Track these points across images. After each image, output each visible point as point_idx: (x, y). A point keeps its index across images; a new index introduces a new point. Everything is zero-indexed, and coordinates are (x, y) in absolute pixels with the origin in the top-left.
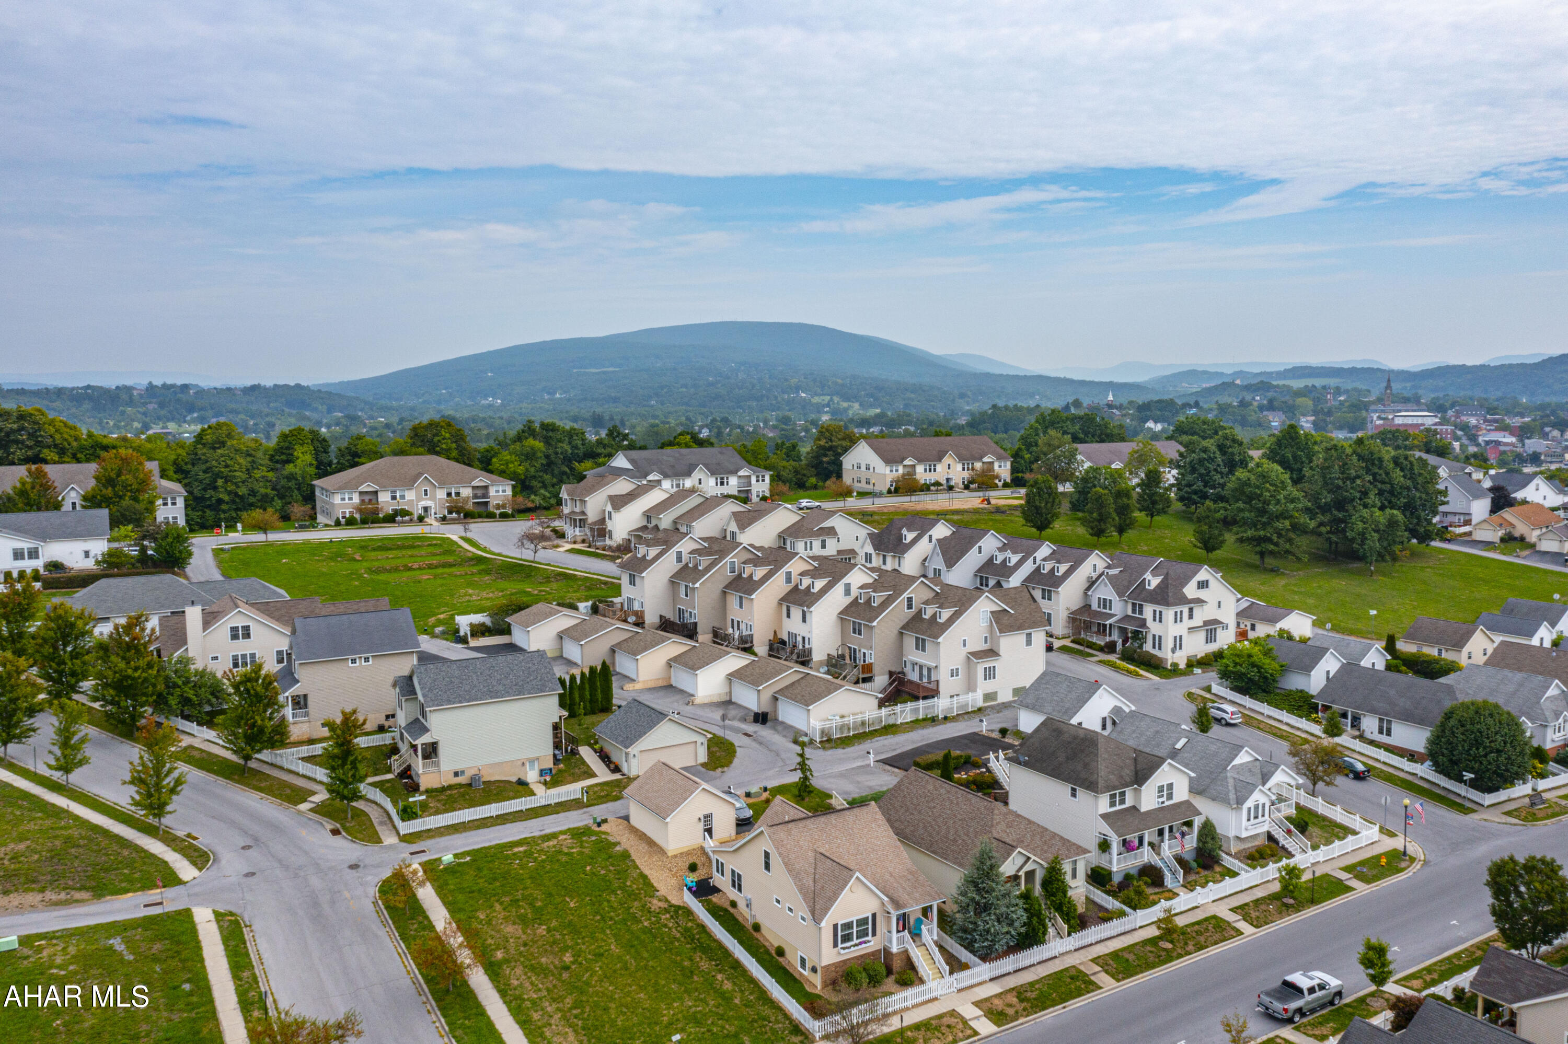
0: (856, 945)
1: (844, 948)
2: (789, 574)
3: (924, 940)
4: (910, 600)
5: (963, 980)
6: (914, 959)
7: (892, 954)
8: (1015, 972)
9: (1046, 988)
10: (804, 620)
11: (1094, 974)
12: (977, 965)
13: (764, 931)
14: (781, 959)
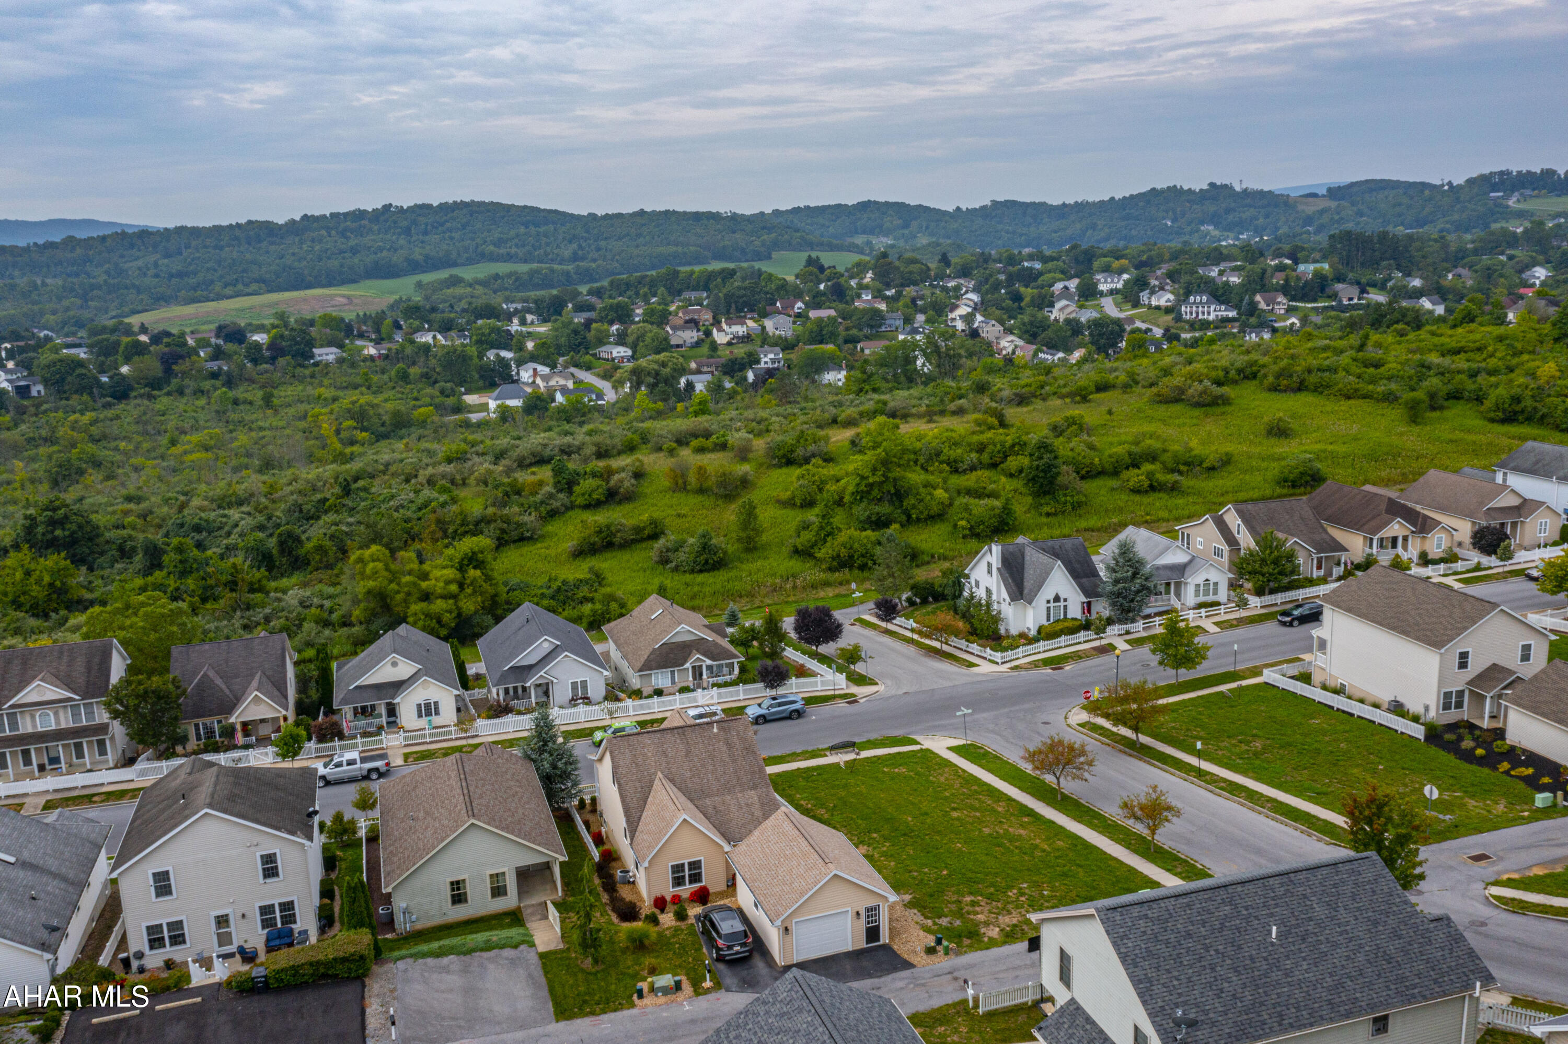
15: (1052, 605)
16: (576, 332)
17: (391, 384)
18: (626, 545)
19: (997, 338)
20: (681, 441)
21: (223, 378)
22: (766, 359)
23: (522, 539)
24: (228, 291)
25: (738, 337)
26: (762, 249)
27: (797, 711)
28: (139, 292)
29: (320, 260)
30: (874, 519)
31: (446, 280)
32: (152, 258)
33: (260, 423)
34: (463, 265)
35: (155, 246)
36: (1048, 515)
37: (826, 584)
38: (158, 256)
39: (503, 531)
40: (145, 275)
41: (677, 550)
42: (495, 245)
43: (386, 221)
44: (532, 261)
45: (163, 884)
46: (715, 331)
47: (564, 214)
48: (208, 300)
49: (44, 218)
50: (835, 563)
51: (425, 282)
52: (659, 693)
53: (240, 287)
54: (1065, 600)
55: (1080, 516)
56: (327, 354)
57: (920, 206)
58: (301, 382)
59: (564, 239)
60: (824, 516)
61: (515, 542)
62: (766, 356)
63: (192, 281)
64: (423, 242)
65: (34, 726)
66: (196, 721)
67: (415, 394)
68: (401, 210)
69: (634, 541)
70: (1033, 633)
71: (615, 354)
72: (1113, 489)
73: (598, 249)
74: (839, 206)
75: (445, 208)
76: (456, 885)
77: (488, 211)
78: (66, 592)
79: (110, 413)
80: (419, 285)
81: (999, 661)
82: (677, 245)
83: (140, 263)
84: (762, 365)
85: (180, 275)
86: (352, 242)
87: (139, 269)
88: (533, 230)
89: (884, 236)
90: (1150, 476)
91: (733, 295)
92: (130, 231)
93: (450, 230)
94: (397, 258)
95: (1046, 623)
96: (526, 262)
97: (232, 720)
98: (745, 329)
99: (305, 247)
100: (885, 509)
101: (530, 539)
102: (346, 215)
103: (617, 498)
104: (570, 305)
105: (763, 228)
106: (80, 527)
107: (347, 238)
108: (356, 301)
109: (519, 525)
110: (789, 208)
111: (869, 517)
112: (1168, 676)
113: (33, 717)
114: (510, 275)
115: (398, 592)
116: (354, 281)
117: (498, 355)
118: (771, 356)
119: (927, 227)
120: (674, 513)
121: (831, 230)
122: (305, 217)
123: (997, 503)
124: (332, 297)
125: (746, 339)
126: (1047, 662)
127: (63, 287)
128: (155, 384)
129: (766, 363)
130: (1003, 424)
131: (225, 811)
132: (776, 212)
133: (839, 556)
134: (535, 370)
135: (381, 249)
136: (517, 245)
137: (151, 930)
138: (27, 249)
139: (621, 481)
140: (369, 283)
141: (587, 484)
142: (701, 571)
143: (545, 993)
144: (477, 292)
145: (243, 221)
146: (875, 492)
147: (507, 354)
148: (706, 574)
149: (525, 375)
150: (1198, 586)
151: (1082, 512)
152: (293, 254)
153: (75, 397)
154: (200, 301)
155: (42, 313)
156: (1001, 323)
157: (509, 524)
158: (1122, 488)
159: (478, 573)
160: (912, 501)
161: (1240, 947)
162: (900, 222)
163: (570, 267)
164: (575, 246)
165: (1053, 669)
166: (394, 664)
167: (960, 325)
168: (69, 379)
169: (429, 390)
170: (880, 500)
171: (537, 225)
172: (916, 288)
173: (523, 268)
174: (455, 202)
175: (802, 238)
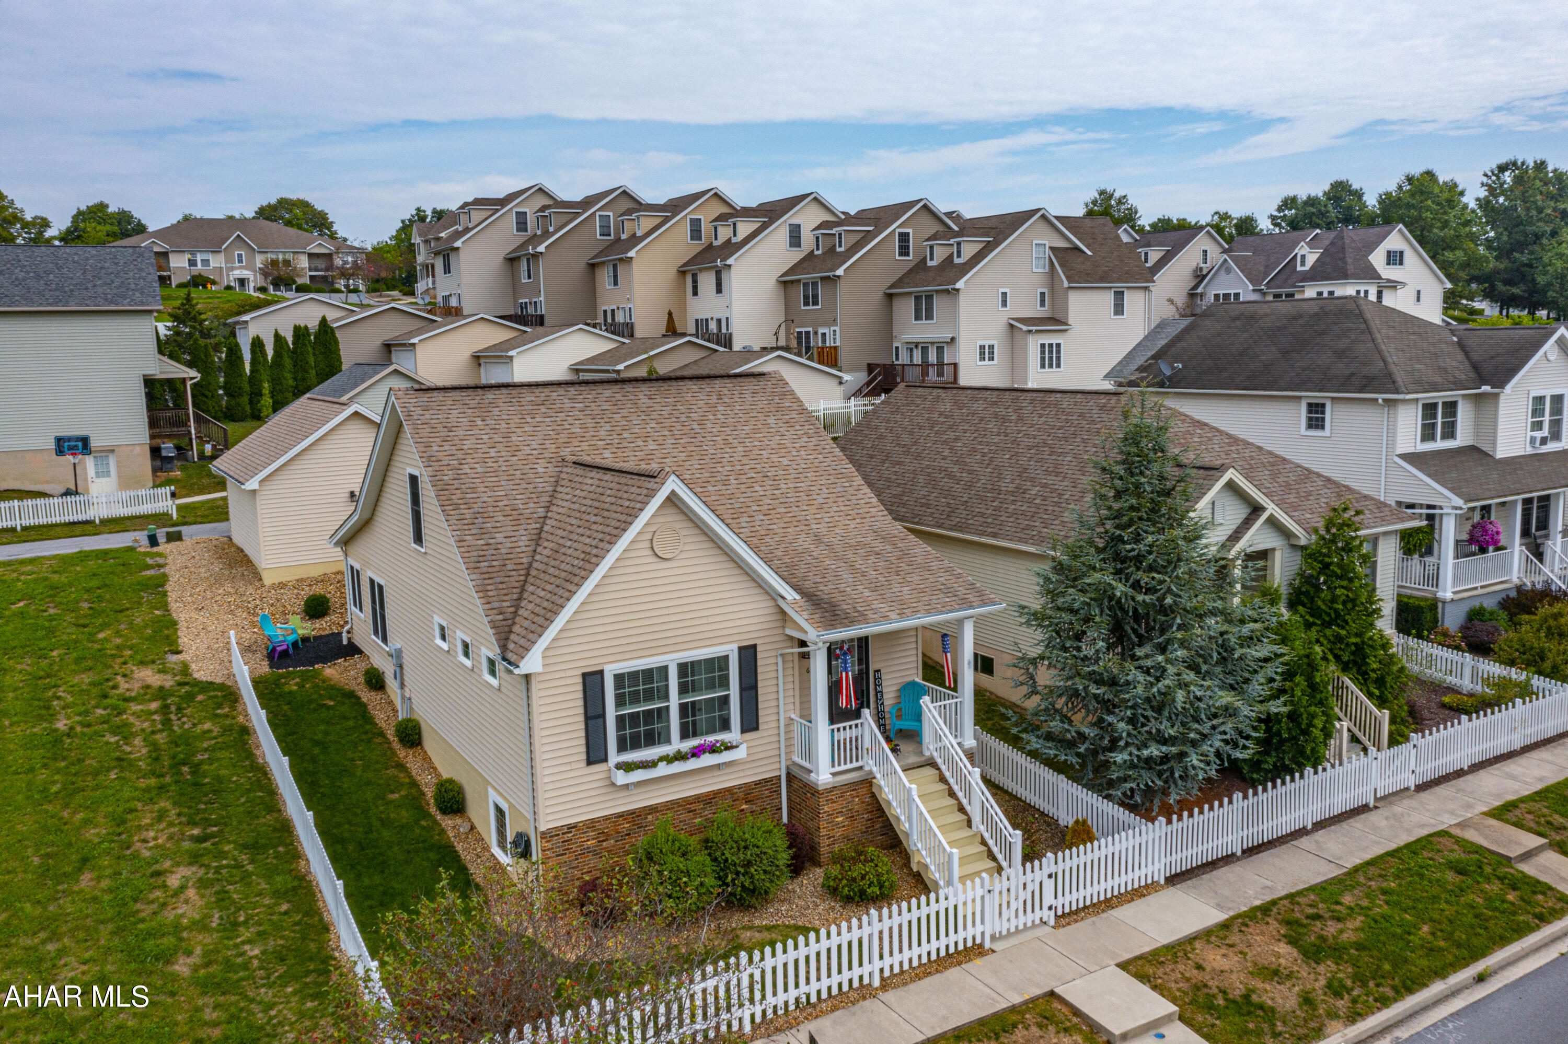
0: (680, 757)
1: (627, 767)
2: (696, 225)
3: (930, 748)
4: (904, 237)
5: (1077, 878)
6: (897, 811)
7: (812, 790)
8: (1251, 851)
9: (1381, 908)
10: (719, 290)
11: (1527, 856)
12: (1116, 828)
13: (429, 744)
14: (447, 822)
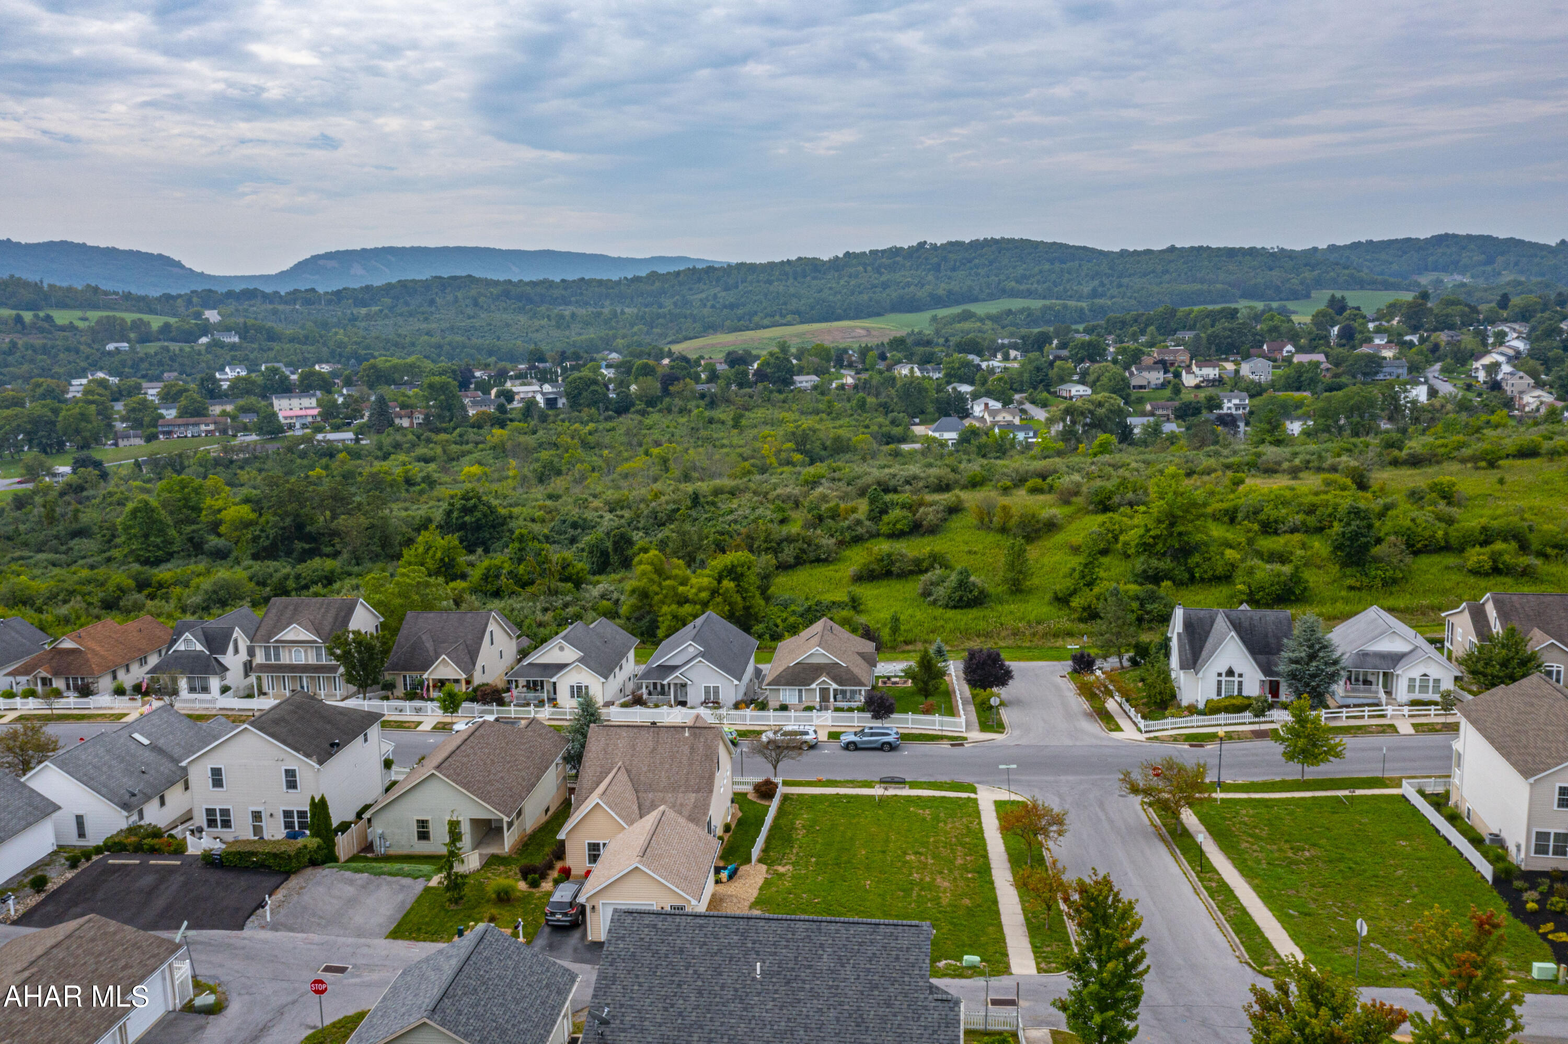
15: (1224, 678)
16: (1038, 369)
17: (849, 412)
18: (903, 575)
19: (1521, 392)
20: (1020, 481)
21: (707, 399)
22: (1230, 405)
23: (818, 560)
24: (766, 322)
25: (1208, 381)
26: (1300, 288)
27: (889, 743)
28: (695, 322)
29: (853, 293)
30: (1150, 573)
31: (959, 315)
32: (712, 292)
33: (725, 441)
34: (984, 300)
35: (718, 280)
36: (1351, 588)
37: (1070, 634)
38: (718, 289)
39: (803, 551)
40: (705, 306)
41: (938, 585)
42: (1017, 282)
43: (919, 257)
44: (1051, 297)
45: (217, 778)
46: (1184, 373)
47: (1093, 250)
48: (748, 329)
49: (648, 256)
50: (1085, 614)
51: (940, 316)
52: (784, 708)
53: (777, 318)
54: (1240, 675)
55: (1391, 593)
56: (805, 381)
57: (1512, 239)
58: (774, 406)
59: (1087, 275)
60: (1086, 565)
61: (812, 562)
62: (1230, 401)
63: (740, 312)
64: (950, 278)
65: (291, 659)
66: (404, 673)
67: (867, 422)
68: (934, 247)
69: (911, 572)
70: (1201, 706)
71: (1073, 393)
72: (1447, 568)
73: (1120, 286)
74: (1408, 240)
75: (976, 245)
76: (423, 824)
77: (1016, 248)
78: (453, 566)
79: (609, 425)
80: (934, 319)
81: (1143, 729)
82: (1202, 283)
83: (703, 295)
84: (1225, 411)
85: (732, 306)
86: (884, 278)
87: (701, 300)
88: (1057, 266)
89: (1459, 274)
90: (1495, 557)
91: (1217, 336)
92: (700, 266)
93: (977, 267)
94: (922, 294)
95: (1215, 698)
96: (1044, 298)
97: (425, 676)
98: (1217, 371)
99: (842, 282)
100: (1166, 564)
101: (826, 561)
102: (883, 252)
103: (922, 530)
104: (1055, 342)
105: (1306, 265)
106: (485, 516)
107: (881, 274)
108: (873, 333)
109: (818, 547)
110: (1348, 243)
111: (1144, 571)
112: (1294, 770)
113: (290, 651)
114: (1022, 311)
115: (657, 594)
116: (879, 314)
117: (954, 389)
118: (1237, 401)
119: (1516, 264)
120: (966, 549)
121: (1395, 267)
122: (847, 254)
123: (1287, 569)
124: (853, 329)
125: (1219, 382)
126: (1189, 738)
127: (637, 315)
128: (651, 402)
129: (1229, 408)
130: (1362, 485)
131: (260, 730)
132: (1332, 248)
133: (1090, 606)
134: (986, 405)
135: (908, 285)
136: (1038, 282)
137: (210, 812)
138: (619, 283)
139: (927, 514)
140: (892, 316)
141: (896, 513)
142: (955, 607)
143: (399, 916)
144: (985, 328)
145: (793, 258)
146: (1159, 547)
147: (965, 388)
148: (958, 611)
149: (977, 409)
150: (1412, 680)
151: (1394, 590)
152: (831, 288)
153: (586, 409)
154: (741, 330)
155: (615, 337)
156: (1533, 374)
157: (809, 545)
158: (1460, 568)
159: (732, 584)
160: (1196, 558)
161: (720, 974)
162: (1482, 257)
163: (1084, 305)
164: (1096, 283)
165: (1191, 746)
166: (562, 649)
167: (1482, 376)
168: (585, 394)
169: (881, 419)
170: (1164, 554)
171: (1063, 262)
172: (1451, 333)
173: (1036, 304)
174: (985, 239)
175: (1351, 276)
